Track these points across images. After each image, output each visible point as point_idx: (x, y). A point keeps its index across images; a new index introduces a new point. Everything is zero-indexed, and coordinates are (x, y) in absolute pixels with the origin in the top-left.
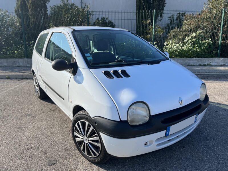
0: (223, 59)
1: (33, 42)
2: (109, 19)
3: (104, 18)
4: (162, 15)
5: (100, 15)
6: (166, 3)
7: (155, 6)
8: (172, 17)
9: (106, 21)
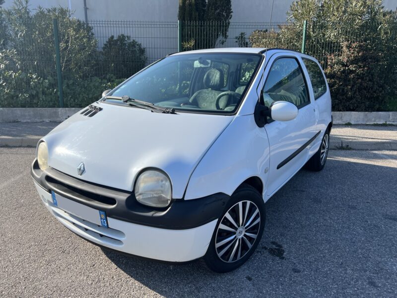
2: (133, 38)
3: (123, 35)
4: (226, 33)
5: (110, 28)
6: (232, 12)
7: (211, 17)
8: (242, 37)
9: (127, 41)
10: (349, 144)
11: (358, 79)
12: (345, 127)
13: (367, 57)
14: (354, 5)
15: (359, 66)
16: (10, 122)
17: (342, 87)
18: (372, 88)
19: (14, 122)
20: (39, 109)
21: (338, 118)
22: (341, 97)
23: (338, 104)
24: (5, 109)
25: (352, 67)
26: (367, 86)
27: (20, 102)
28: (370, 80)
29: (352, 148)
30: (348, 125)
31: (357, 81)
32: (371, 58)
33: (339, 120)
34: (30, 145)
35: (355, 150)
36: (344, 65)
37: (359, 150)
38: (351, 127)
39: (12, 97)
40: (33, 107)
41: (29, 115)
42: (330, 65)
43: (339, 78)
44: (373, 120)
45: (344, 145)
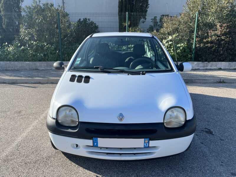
0: (197, 63)
1: (6, 43)
2: (92, 20)
3: (86, 18)
4: (146, 17)
6: (149, 4)
8: (155, 19)
9: (88, 22)
10: (224, 80)
11: (226, 44)
12: (219, 70)
13: (231, 32)
14: (223, 2)
15: (227, 37)
16: (34, 70)
17: (217, 48)
18: (234, 49)
19: (36, 69)
20: (49, 62)
21: (214, 65)
22: (216, 54)
23: (214, 58)
24: (30, 62)
25: (223, 38)
26: (231, 48)
27: (38, 59)
28: (232, 45)
29: (226, 82)
30: (220, 69)
31: (226, 45)
32: (233, 32)
33: (215, 66)
34: (53, 82)
35: (227, 83)
36: (218, 36)
37: (229, 83)
38: (222, 70)
39: (34, 56)
40: (45, 61)
41: (44, 66)
42: (210, 36)
43: (215, 43)
44: (234, 66)
45: (221, 81)
